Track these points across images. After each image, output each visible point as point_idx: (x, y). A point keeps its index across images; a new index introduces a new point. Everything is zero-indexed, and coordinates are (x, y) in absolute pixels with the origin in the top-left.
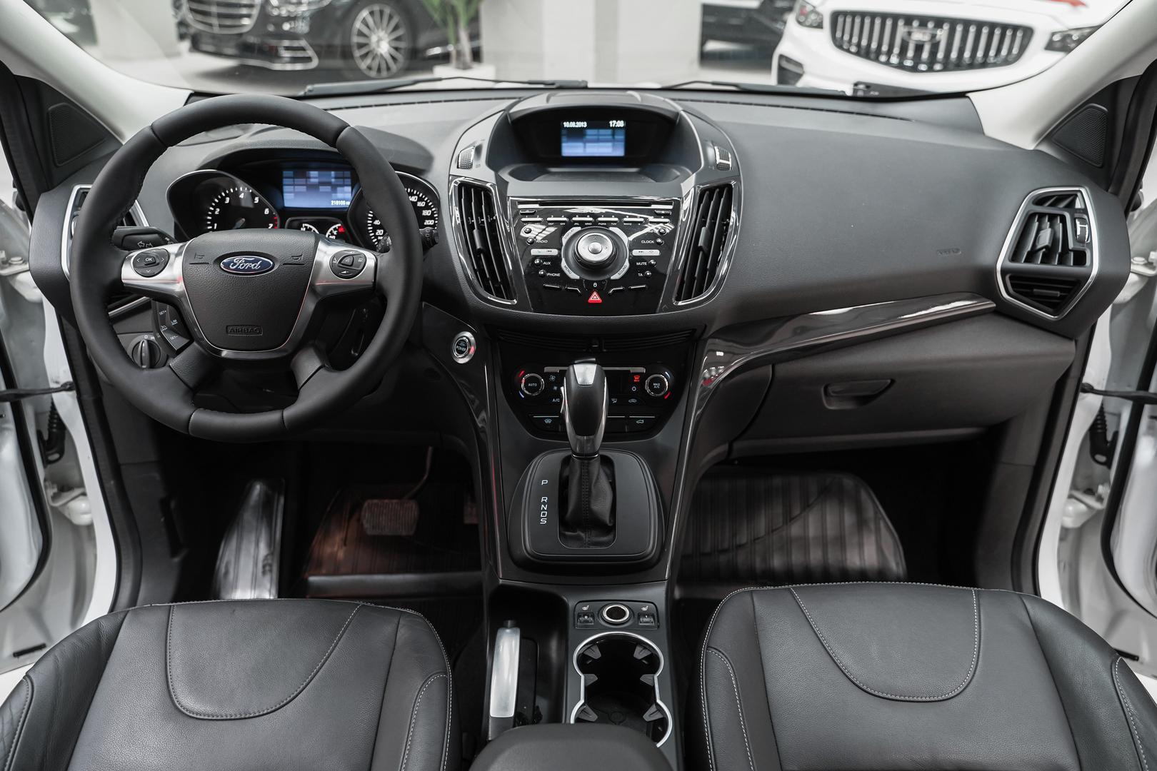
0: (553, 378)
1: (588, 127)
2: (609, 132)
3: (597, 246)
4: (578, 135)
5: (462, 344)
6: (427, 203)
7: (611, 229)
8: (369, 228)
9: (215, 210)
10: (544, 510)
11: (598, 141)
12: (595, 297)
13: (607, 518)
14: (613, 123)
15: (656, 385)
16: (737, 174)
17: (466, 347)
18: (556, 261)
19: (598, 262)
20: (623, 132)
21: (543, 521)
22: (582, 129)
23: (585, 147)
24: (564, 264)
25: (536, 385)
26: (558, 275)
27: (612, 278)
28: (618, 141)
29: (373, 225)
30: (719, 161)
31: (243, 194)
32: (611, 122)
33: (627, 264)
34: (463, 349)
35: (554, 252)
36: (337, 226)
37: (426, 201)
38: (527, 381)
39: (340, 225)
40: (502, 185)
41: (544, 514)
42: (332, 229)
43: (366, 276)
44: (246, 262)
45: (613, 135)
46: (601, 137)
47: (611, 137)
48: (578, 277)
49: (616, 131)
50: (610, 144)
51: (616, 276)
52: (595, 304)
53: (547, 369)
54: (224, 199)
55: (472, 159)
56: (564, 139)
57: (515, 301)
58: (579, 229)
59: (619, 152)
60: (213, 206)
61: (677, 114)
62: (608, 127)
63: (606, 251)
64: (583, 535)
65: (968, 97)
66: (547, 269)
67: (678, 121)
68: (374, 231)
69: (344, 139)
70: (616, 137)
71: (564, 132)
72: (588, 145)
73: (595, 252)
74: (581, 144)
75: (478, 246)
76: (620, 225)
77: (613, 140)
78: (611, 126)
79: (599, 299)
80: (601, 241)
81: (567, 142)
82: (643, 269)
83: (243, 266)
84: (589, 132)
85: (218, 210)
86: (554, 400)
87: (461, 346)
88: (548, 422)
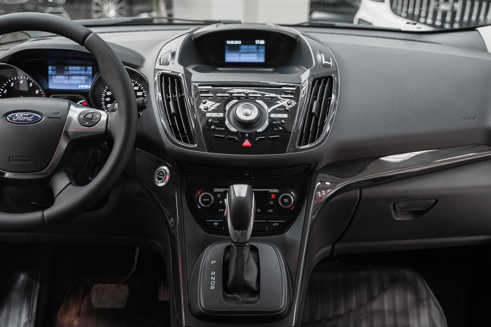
0: (219, 196)
1: (242, 44)
2: (255, 47)
3: (248, 111)
4: (235, 49)
5: (161, 174)
6: (140, 88)
7: (257, 101)
8: (103, 103)
9: (4, 91)
10: (213, 280)
11: (248, 53)
12: (247, 143)
13: (254, 285)
14: (257, 42)
15: (286, 201)
16: (336, 70)
17: (163, 176)
18: (222, 120)
19: (248, 121)
20: (264, 47)
21: (213, 287)
22: (238, 45)
23: (240, 56)
24: (227, 122)
25: (208, 200)
26: (223, 129)
27: (258, 131)
28: (261, 53)
29: (105, 101)
30: (324, 62)
31: (22, 81)
32: (256, 41)
33: (267, 123)
34: (162, 177)
35: (221, 115)
36: (82, 101)
38: (203, 197)
39: (84, 101)
40: (188, 75)
41: (213, 283)
43: (100, 126)
44: (24, 116)
45: (258, 49)
46: (250, 50)
47: (256, 50)
48: (236, 130)
49: (260, 47)
50: (255, 55)
51: (260, 130)
52: (247, 147)
53: (216, 190)
54: (10, 83)
55: (169, 60)
56: (227, 51)
57: (196, 145)
58: (237, 101)
59: (262, 60)
60: (2, 88)
61: (298, 36)
62: (254, 44)
63: (253, 114)
64: (238, 297)
65: (477, 30)
66: (216, 125)
67: (298, 40)
68: (106, 105)
69: (90, 40)
70: (260, 50)
71: (227, 47)
72: (242, 55)
73: (247, 115)
74: (237, 55)
75: (173, 111)
76: (262, 98)
77: (258, 52)
78: (256, 43)
79: (249, 144)
80: (251, 108)
81: (229, 53)
82: (278, 126)
83: (21, 119)
84: (242, 47)
85: (6, 90)
86: (220, 210)
87: (160, 175)
88: (216, 224)
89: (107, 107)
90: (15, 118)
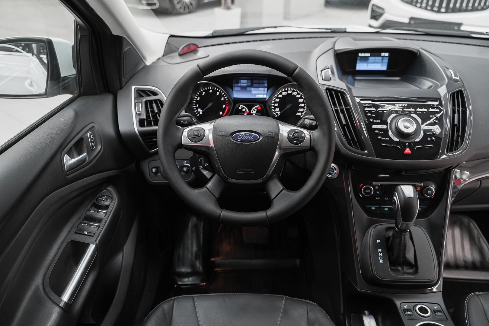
0: (377, 188)
1: (371, 56)
2: (381, 58)
3: (407, 124)
4: (365, 59)
6: (301, 96)
7: (412, 115)
8: (272, 108)
9: (197, 98)
10: (380, 256)
11: (374, 63)
12: (408, 151)
13: (413, 261)
14: (383, 54)
15: (429, 192)
17: (334, 172)
18: (386, 131)
19: (408, 133)
20: (387, 58)
21: (381, 262)
22: (368, 57)
23: (367, 65)
24: (390, 133)
25: (369, 191)
26: (388, 139)
27: (415, 141)
28: (385, 63)
29: (274, 106)
30: (454, 77)
31: (211, 90)
32: (382, 54)
33: (422, 133)
34: (332, 172)
35: (385, 127)
36: (257, 106)
37: (301, 95)
38: (365, 189)
39: (258, 106)
40: (350, 89)
41: (381, 258)
42: (254, 108)
43: (306, 143)
44: (246, 136)
45: (382, 60)
46: (376, 61)
47: (381, 61)
48: (398, 140)
49: (384, 58)
50: (380, 64)
51: (418, 140)
52: (408, 154)
53: (374, 183)
54: (202, 93)
55: (330, 76)
56: (358, 62)
57: (366, 152)
58: (395, 115)
59: (384, 68)
60: (196, 96)
61: (418, 51)
62: (380, 56)
63: (413, 128)
64: (400, 268)
66: (382, 135)
67: (418, 54)
68: (275, 109)
69: (297, 74)
70: (384, 61)
71: (359, 58)
72: (369, 64)
73: (406, 127)
74: (366, 64)
75: (344, 123)
76: (415, 113)
77: (382, 62)
78: (382, 56)
79: (410, 152)
80: (411, 122)
81: (359, 63)
82: (430, 136)
83: (244, 138)
84: (370, 58)
85: (199, 98)
86: (377, 198)
87: (331, 171)
88: (373, 208)
89: (276, 110)
90: (239, 138)
